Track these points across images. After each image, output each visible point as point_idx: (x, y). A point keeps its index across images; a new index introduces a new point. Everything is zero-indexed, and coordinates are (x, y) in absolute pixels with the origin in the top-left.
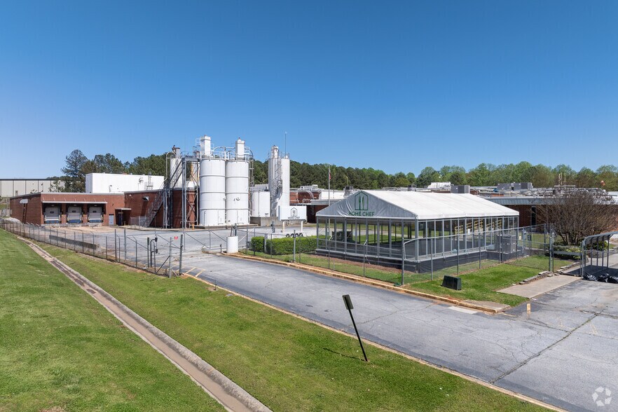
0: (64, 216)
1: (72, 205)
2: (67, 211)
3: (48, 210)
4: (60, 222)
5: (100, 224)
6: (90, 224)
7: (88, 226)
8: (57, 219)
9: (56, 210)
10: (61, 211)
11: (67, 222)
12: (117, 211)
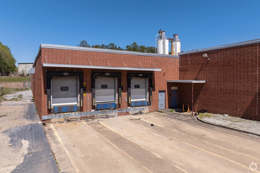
0: (87, 96)
1: (102, 73)
2: (93, 86)
3: (57, 83)
4: (81, 109)
5: (146, 109)
6: (131, 110)
7: (127, 113)
8: (74, 103)
9: (71, 83)
10: (82, 86)
11: (93, 107)
12: (170, 85)
